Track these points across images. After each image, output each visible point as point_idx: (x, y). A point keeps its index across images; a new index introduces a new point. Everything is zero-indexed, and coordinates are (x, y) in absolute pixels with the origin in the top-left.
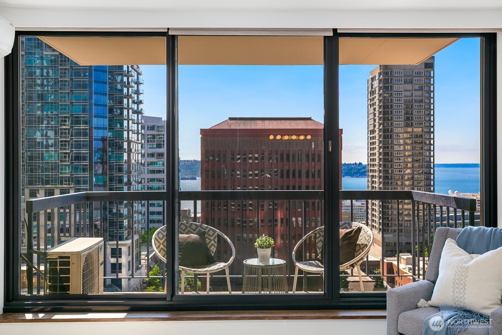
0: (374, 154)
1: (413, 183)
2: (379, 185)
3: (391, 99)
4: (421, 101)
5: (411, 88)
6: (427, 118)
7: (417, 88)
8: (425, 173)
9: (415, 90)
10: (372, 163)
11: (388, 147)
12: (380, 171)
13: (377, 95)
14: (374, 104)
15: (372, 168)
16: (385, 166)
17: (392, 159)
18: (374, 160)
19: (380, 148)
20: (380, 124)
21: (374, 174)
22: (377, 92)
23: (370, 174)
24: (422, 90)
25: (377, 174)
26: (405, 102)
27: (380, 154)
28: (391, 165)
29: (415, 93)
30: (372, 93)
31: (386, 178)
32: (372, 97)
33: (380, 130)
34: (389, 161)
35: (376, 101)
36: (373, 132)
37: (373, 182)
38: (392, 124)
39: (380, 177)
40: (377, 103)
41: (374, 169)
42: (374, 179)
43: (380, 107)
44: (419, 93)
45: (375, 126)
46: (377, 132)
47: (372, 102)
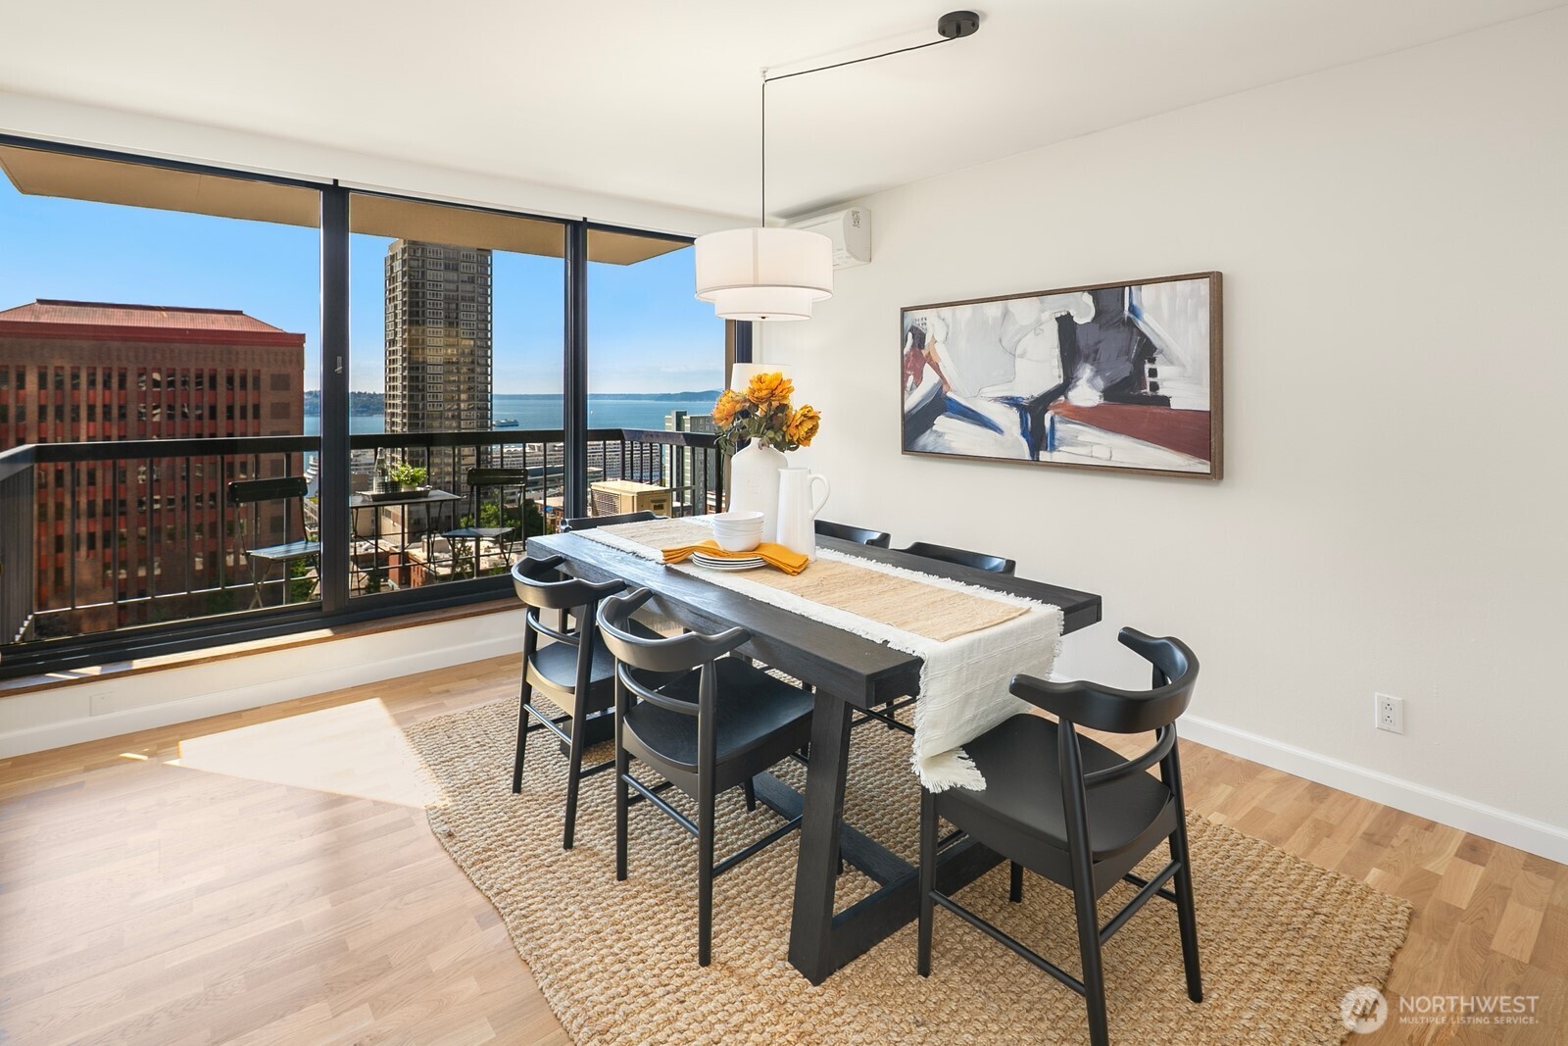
0: (394, 379)
1: (460, 424)
2: (403, 428)
3: (424, 293)
4: (472, 300)
5: (456, 278)
6: (481, 326)
7: (466, 279)
8: (479, 409)
9: (462, 281)
10: (392, 393)
11: (418, 368)
12: (404, 406)
13: (399, 284)
14: (394, 298)
15: (392, 402)
16: (411, 398)
17: (424, 386)
18: (394, 388)
19: (404, 369)
20: (404, 332)
21: (395, 411)
22: (400, 279)
23: (389, 411)
24: (473, 282)
25: (399, 411)
26: (445, 298)
27: (404, 378)
28: (423, 395)
29: (461, 287)
30: (392, 279)
31: (414, 416)
32: (392, 287)
33: (404, 341)
34: (419, 391)
35: (398, 293)
36: (393, 342)
37: (393, 424)
38: (423, 331)
39: (404, 415)
40: (400, 298)
41: (395, 402)
42: (394, 419)
43: (404, 303)
44: (469, 287)
45: (396, 334)
46: (399, 344)
47: (392, 295)
